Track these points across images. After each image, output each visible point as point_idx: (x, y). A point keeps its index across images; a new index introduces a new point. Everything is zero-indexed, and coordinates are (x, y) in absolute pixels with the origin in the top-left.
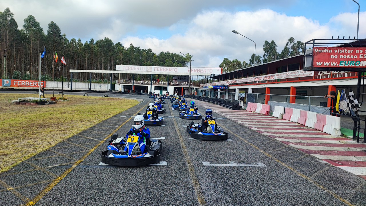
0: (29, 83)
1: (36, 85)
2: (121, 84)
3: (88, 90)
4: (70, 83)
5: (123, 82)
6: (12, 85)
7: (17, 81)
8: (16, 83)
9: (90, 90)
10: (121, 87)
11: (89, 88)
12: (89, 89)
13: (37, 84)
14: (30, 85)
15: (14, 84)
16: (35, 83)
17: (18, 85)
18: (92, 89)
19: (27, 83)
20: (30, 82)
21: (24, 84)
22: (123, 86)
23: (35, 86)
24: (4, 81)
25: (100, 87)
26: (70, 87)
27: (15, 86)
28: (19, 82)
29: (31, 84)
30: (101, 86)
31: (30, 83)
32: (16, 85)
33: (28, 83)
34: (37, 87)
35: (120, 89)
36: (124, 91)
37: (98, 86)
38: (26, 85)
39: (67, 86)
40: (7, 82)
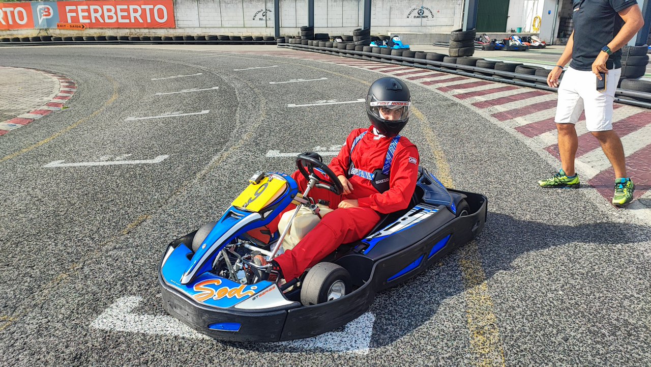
0: (116, 13)
1: (141, 21)
4: (271, 6)
6: (62, 23)
7: (74, 8)
8: (74, 14)
9: (309, 36)
12: (304, 29)
13: (143, 15)
14: (120, 21)
15: (69, 21)
16: (135, 11)
17: (82, 21)
19: (109, 10)
20: (119, 7)
22: (553, 7)
23: (137, 25)
24: (38, 9)
25: (421, 14)
27: (72, 27)
28: (83, 11)
29: (123, 17)
30: (426, 13)
31: (120, 14)
32: (74, 24)
33: (112, 14)
34: (144, 28)
35: (535, 20)
36: (556, 35)
37: (410, 9)
38: (106, 22)
39: (261, 19)
40: (47, 13)
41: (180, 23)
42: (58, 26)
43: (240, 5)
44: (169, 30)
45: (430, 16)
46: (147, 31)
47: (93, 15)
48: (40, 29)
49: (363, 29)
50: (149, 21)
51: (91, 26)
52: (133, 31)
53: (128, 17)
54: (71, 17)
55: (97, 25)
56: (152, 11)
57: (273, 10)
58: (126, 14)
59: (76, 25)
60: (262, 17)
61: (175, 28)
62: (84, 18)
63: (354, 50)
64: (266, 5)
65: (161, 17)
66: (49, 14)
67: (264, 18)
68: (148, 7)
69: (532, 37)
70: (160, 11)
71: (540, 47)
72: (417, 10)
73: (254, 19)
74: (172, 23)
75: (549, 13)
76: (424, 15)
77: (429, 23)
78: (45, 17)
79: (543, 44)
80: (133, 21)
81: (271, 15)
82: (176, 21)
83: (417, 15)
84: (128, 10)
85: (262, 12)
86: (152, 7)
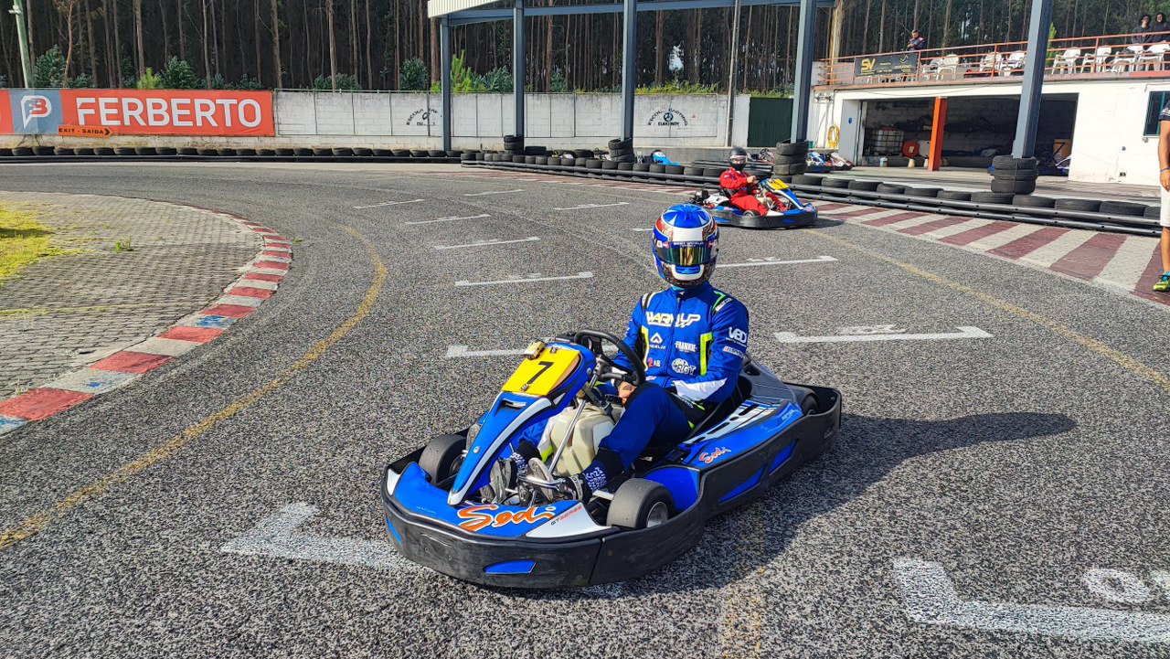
0: (169, 111)
1: (214, 124)
2: (840, 97)
3: (500, 145)
4: (437, 103)
5: (858, 73)
6: (69, 126)
7: (92, 100)
8: (92, 111)
9: (518, 150)
10: (838, 122)
11: (512, 132)
12: (509, 139)
13: (219, 114)
14: (177, 123)
15: (82, 122)
16: (205, 108)
17: (105, 122)
18: (527, 143)
19: (157, 106)
20: (174, 102)
21: (136, 114)
22: (855, 113)
23: (206, 130)
24: (23, 102)
25: (668, 120)
26: (438, 129)
27: (86, 132)
28: (108, 106)
29: (181, 118)
30: (676, 118)
31: (176, 112)
32: (91, 128)
33: (162, 112)
34: (220, 136)
35: (830, 132)
36: (861, 152)
37: (652, 113)
38: (150, 124)
39: (420, 124)
40: (40, 109)
41: (284, 129)
42: (60, 130)
43: (386, 102)
44: (263, 138)
45: (682, 122)
46: (223, 140)
47: (127, 113)
48: (25, 136)
49: (622, 140)
50: (228, 124)
51: (122, 131)
52: (198, 139)
53: (192, 117)
54: (86, 116)
55: (134, 129)
56: (234, 108)
57: (440, 110)
58: (187, 112)
59: (93, 128)
60: (421, 120)
61: (274, 136)
62: (109, 117)
63: (617, 169)
64: (428, 102)
65: (250, 117)
66: (45, 111)
67: (425, 122)
68: (227, 103)
69: (833, 154)
70: (249, 109)
71: (845, 168)
72: (663, 114)
73: (408, 124)
74: (269, 128)
75: (850, 122)
76: (673, 121)
77: (681, 133)
78: (36, 116)
79: (848, 165)
80: (199, 123)
81: (438, 119)
82: (276, 126)
83: (663, 121)
84: (191, 107)
85: (422, 113)
86: (235, 102)
